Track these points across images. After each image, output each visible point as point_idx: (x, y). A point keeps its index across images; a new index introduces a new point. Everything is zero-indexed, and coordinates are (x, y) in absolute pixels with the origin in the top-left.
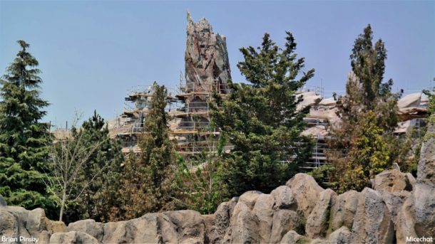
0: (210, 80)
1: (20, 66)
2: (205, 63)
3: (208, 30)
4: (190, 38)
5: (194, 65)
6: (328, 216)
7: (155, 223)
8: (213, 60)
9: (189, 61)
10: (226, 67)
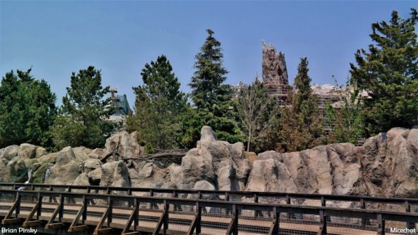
1: (209, 47)
2: (272, 68)
3: (273, 50)
4: (264, 54)
5: (268, 69)
7: (325, 153)
8: (277, 66)
9: (265, 67)
10: (285, 70)
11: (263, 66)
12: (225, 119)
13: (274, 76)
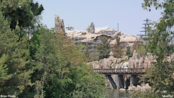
3: (58, 17)
4: (56, 20)
5: (58, 26)
8: (60, 24)
11: (55, 25)
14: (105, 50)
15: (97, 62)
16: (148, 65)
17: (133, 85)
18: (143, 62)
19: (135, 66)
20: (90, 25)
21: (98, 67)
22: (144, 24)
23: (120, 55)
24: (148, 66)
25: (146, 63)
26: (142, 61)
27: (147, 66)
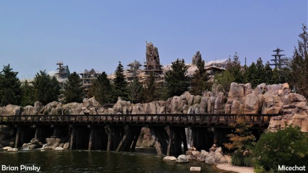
0: (154, 61)
1: (119, 68)
2: (151, 55)
3: (152, 46)
5: (149, 56)
6: (193, 101)
7: (155, 104)
8: (154, 54)
9: (147, 55)
10: (158, 56)
12: (125, 93)
13: (152, 60)
14: (177, 82)
15: (162, 102)
16: (230, 106)
17: (195, 149)
18: (225, 101)
19: (209, 110)
20: (196, 54)
21: (161, 110)
22: (274, 55)
23: (200, 91)
24: (231, 109)
25: (229, 103)
26: (221, 100)
27: (229, 110)
